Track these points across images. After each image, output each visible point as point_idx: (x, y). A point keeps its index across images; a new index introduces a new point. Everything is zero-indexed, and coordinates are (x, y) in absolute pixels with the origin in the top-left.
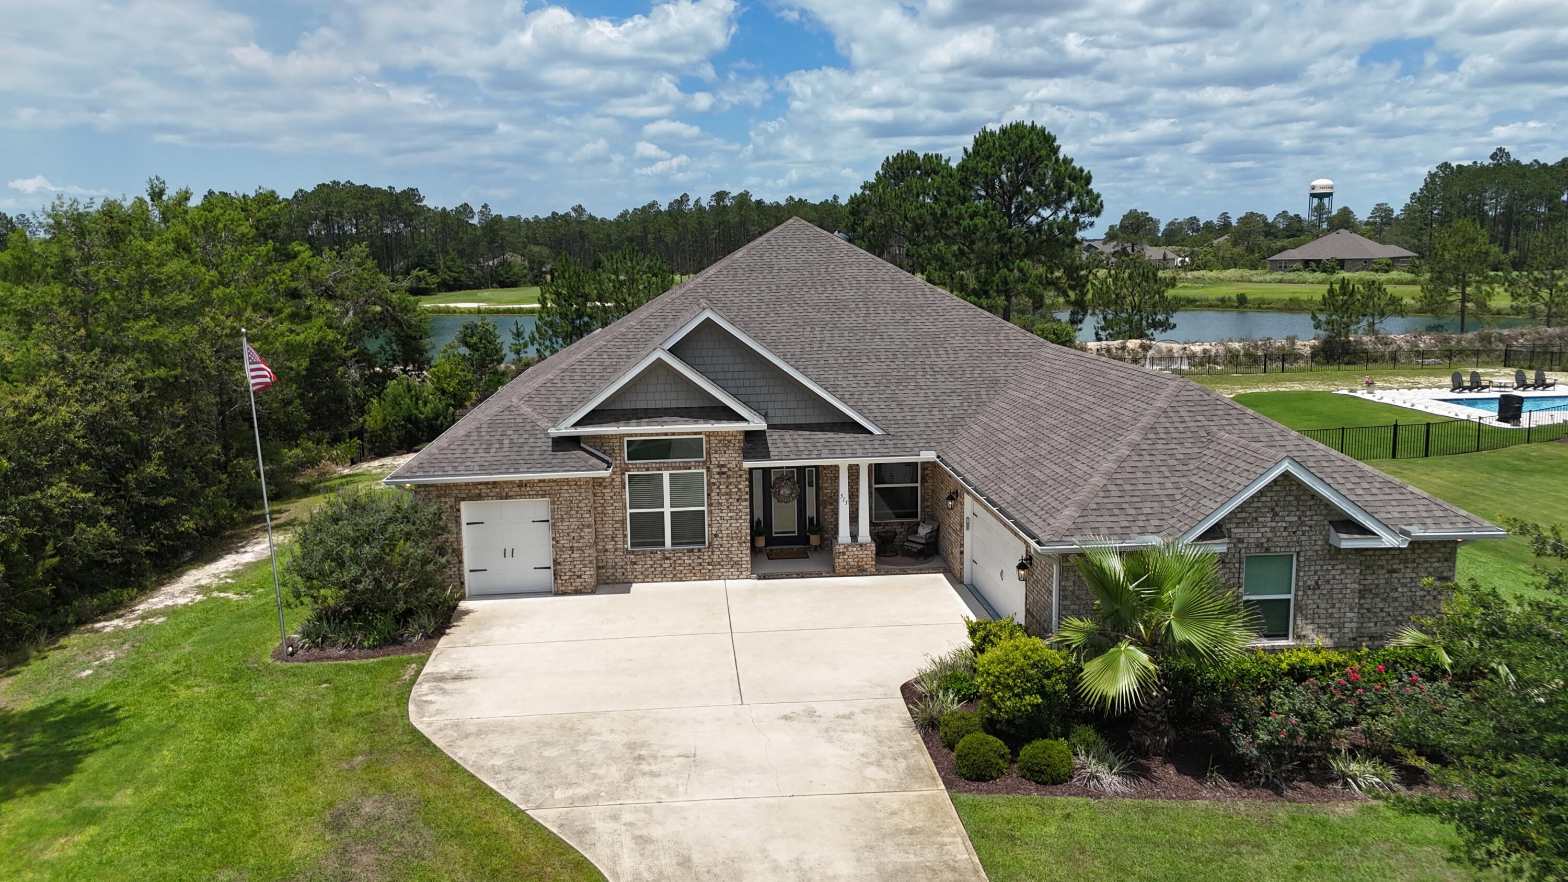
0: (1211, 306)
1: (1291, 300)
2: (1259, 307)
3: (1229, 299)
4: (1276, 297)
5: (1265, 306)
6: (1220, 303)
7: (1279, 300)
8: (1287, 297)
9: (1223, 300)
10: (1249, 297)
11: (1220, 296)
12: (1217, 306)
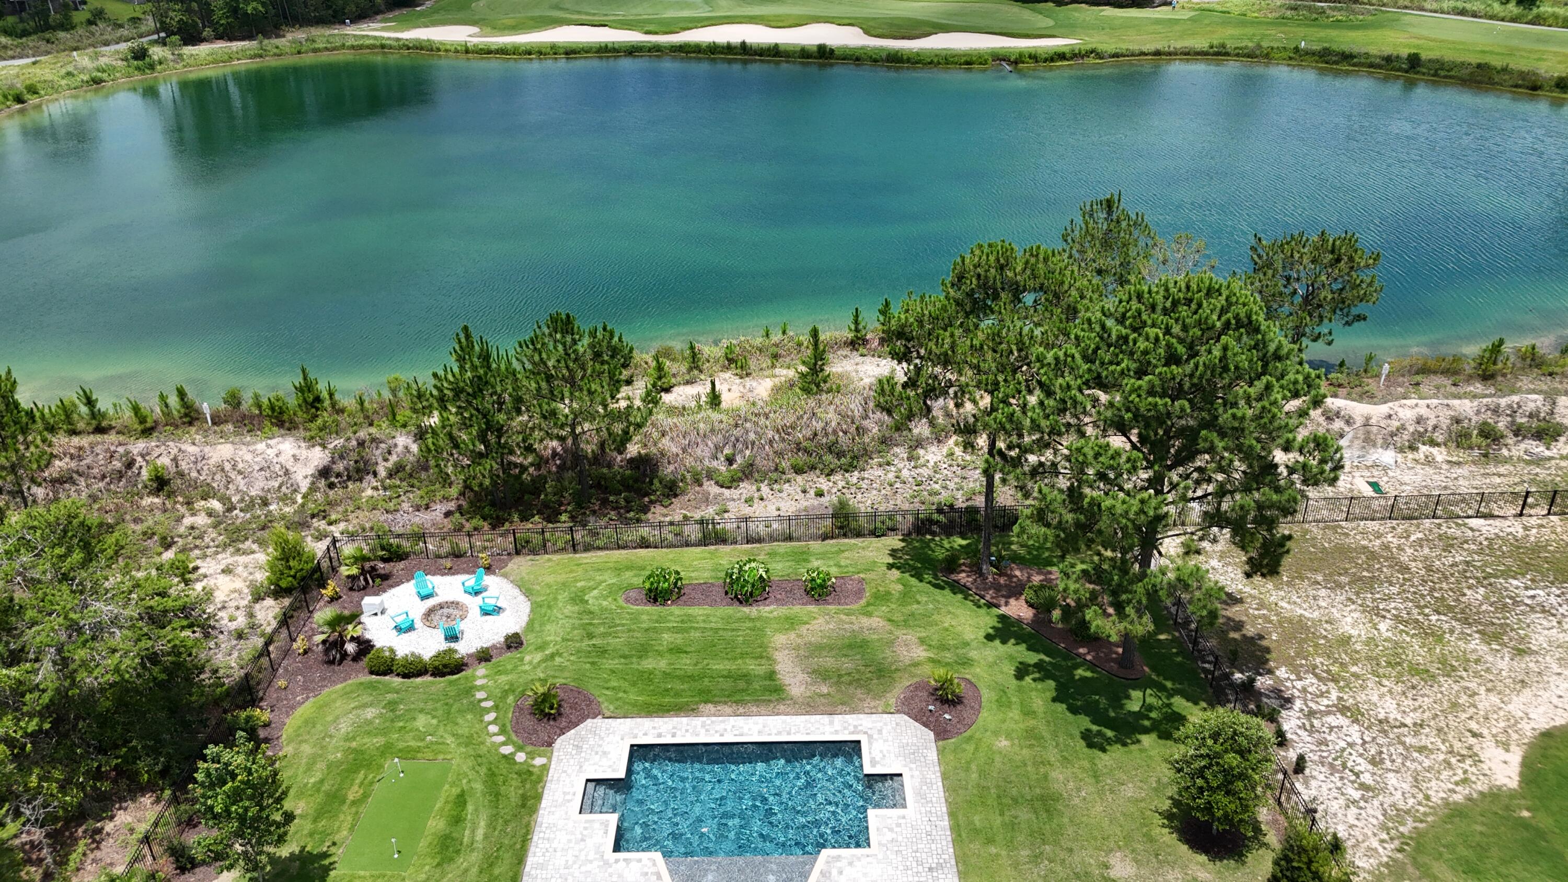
0: (1371, 65)
1: (1479, 66)
2: (1436, 75)
3: (1398, 57)
4: (1460, 58)
5: (1442, 73)
6: (1383, 63)
7: (1463, 63)
8: (1474, 59)
9: (1388, 59)
10: (1424, 56)
11: (1388, 50)
12: (1379, 66)
